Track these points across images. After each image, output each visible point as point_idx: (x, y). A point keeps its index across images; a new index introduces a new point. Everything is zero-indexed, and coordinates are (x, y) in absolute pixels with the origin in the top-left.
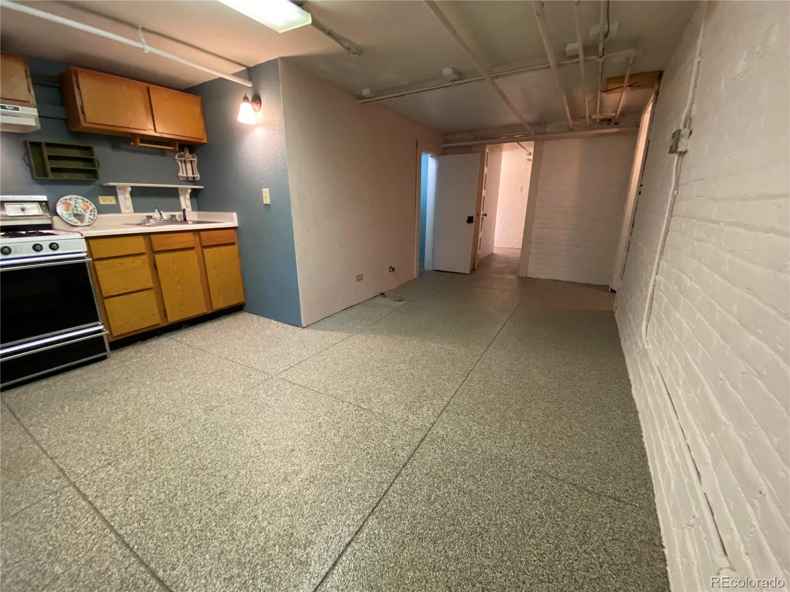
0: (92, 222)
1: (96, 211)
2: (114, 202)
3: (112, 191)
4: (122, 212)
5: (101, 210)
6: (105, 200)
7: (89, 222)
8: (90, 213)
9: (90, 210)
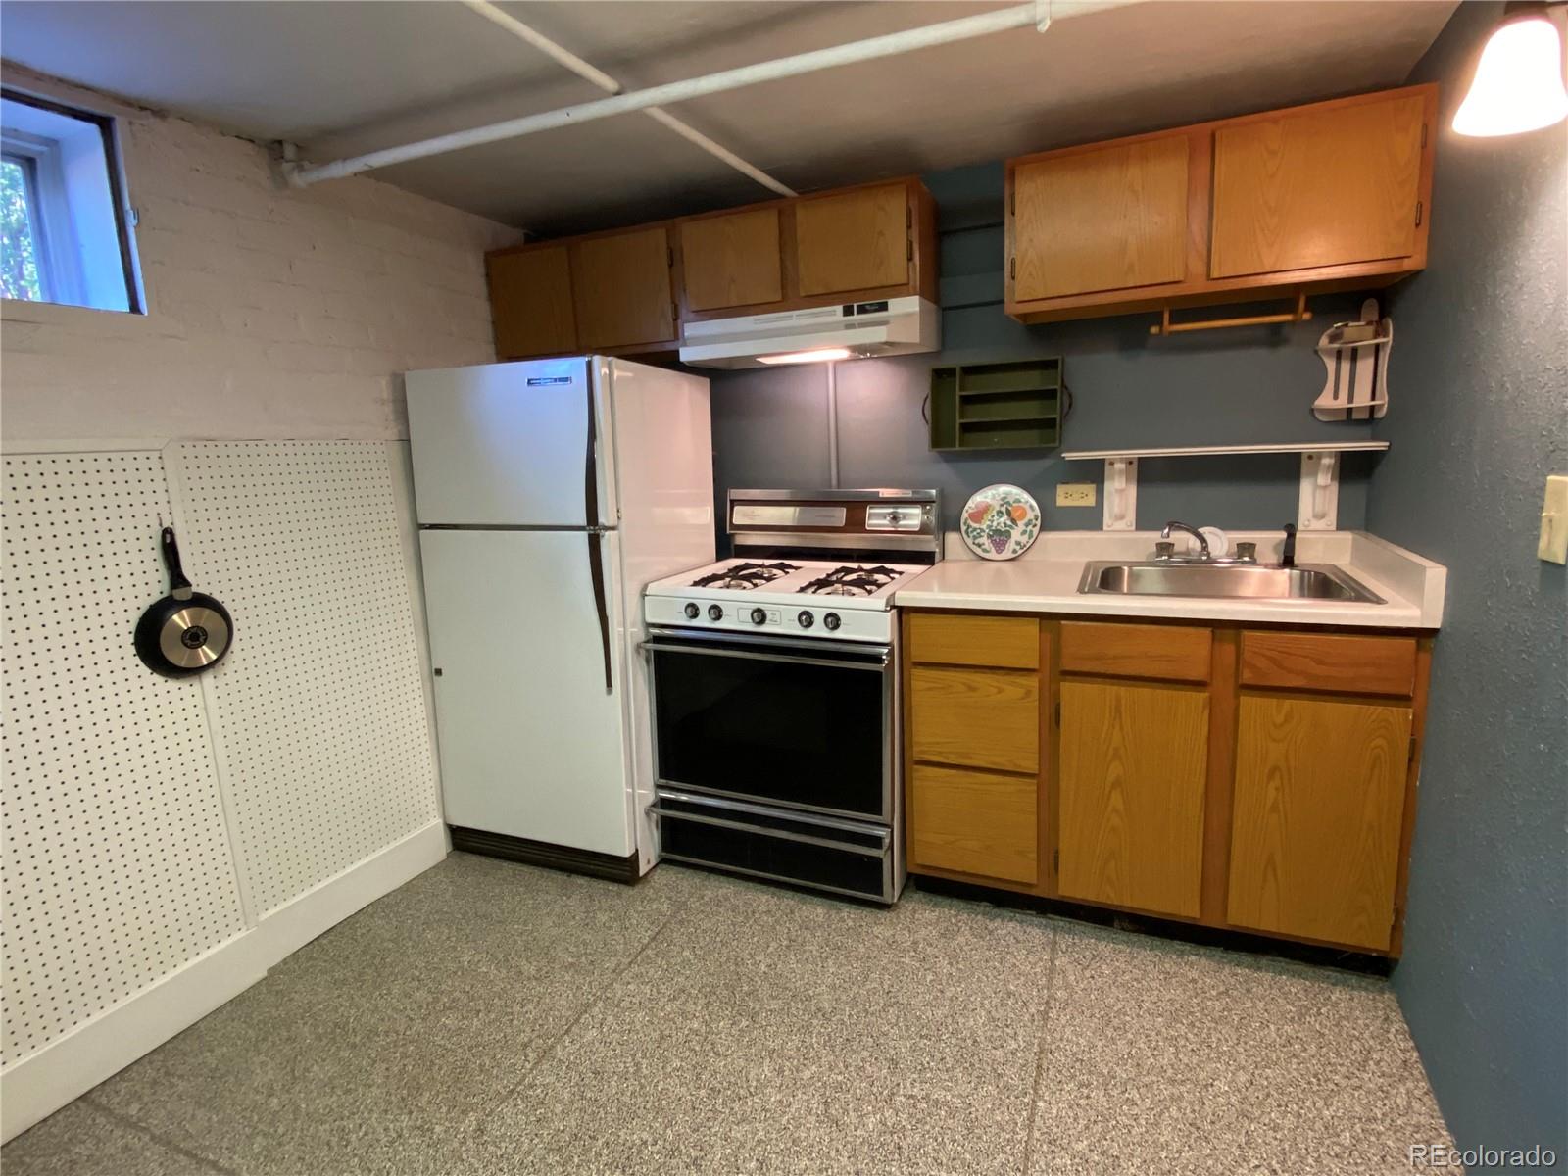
0: (1020, 552)
1: (1038, 523)
2: (1090, 501)
3: (1093, 473)
4: (1105, 528)
5: (1052, 520)
6: (1073, 496)
7: (1015, 551)
8: (1024, 528)
9: (1026, 520)
